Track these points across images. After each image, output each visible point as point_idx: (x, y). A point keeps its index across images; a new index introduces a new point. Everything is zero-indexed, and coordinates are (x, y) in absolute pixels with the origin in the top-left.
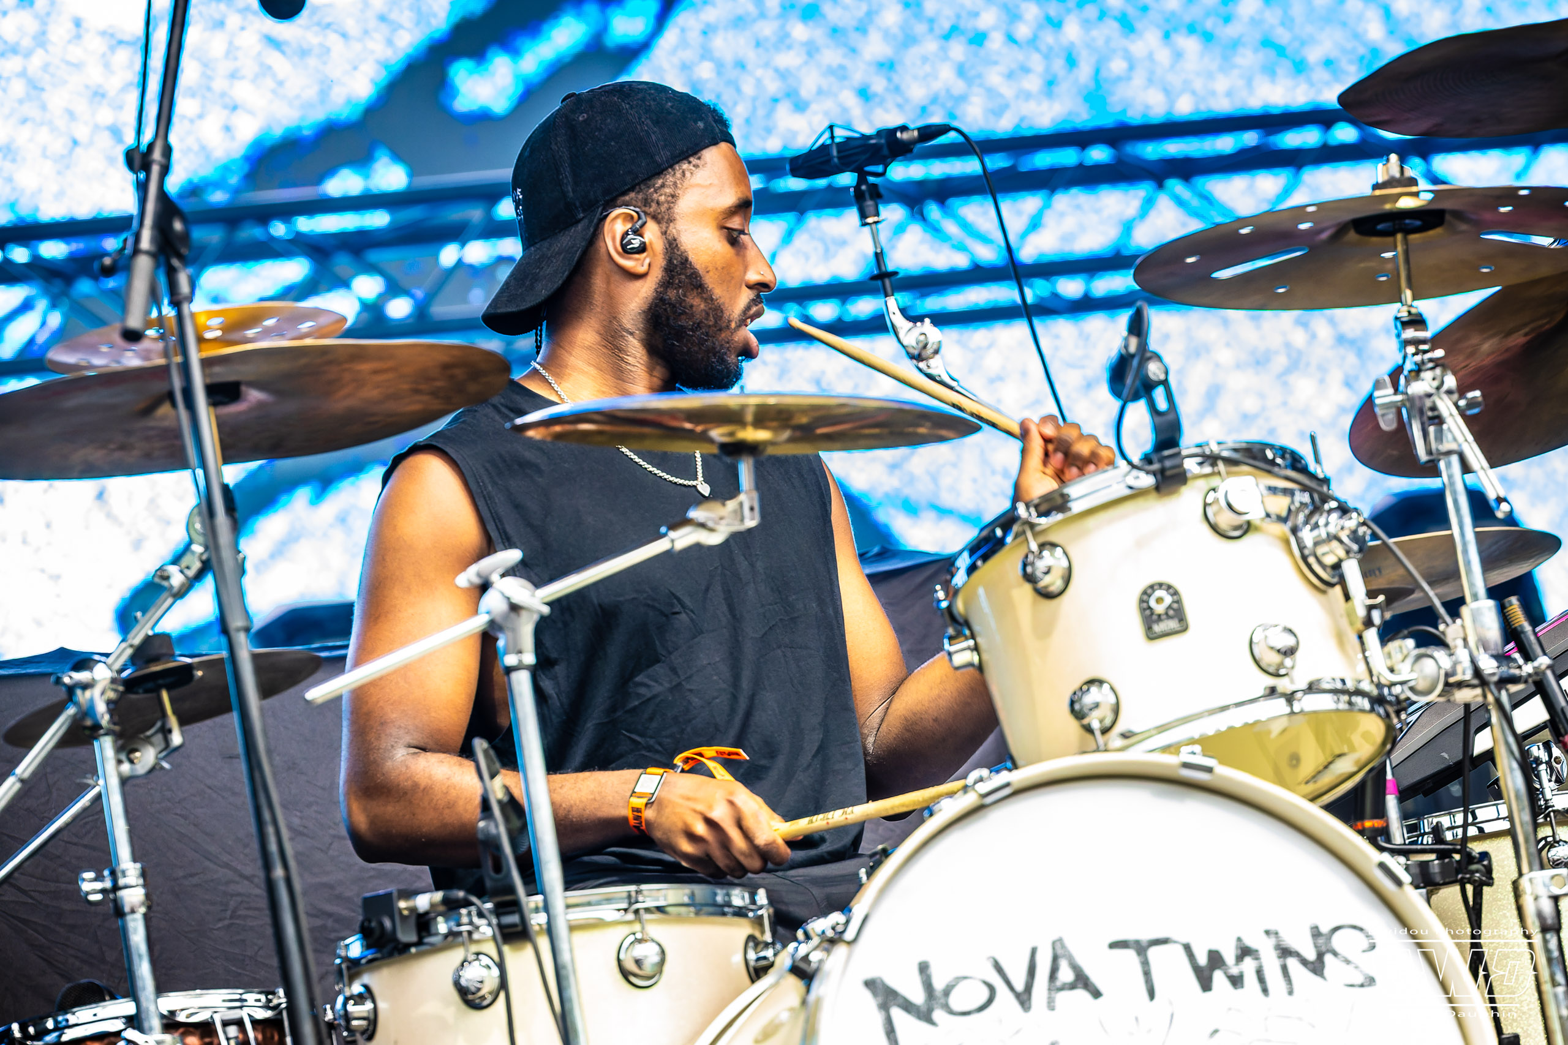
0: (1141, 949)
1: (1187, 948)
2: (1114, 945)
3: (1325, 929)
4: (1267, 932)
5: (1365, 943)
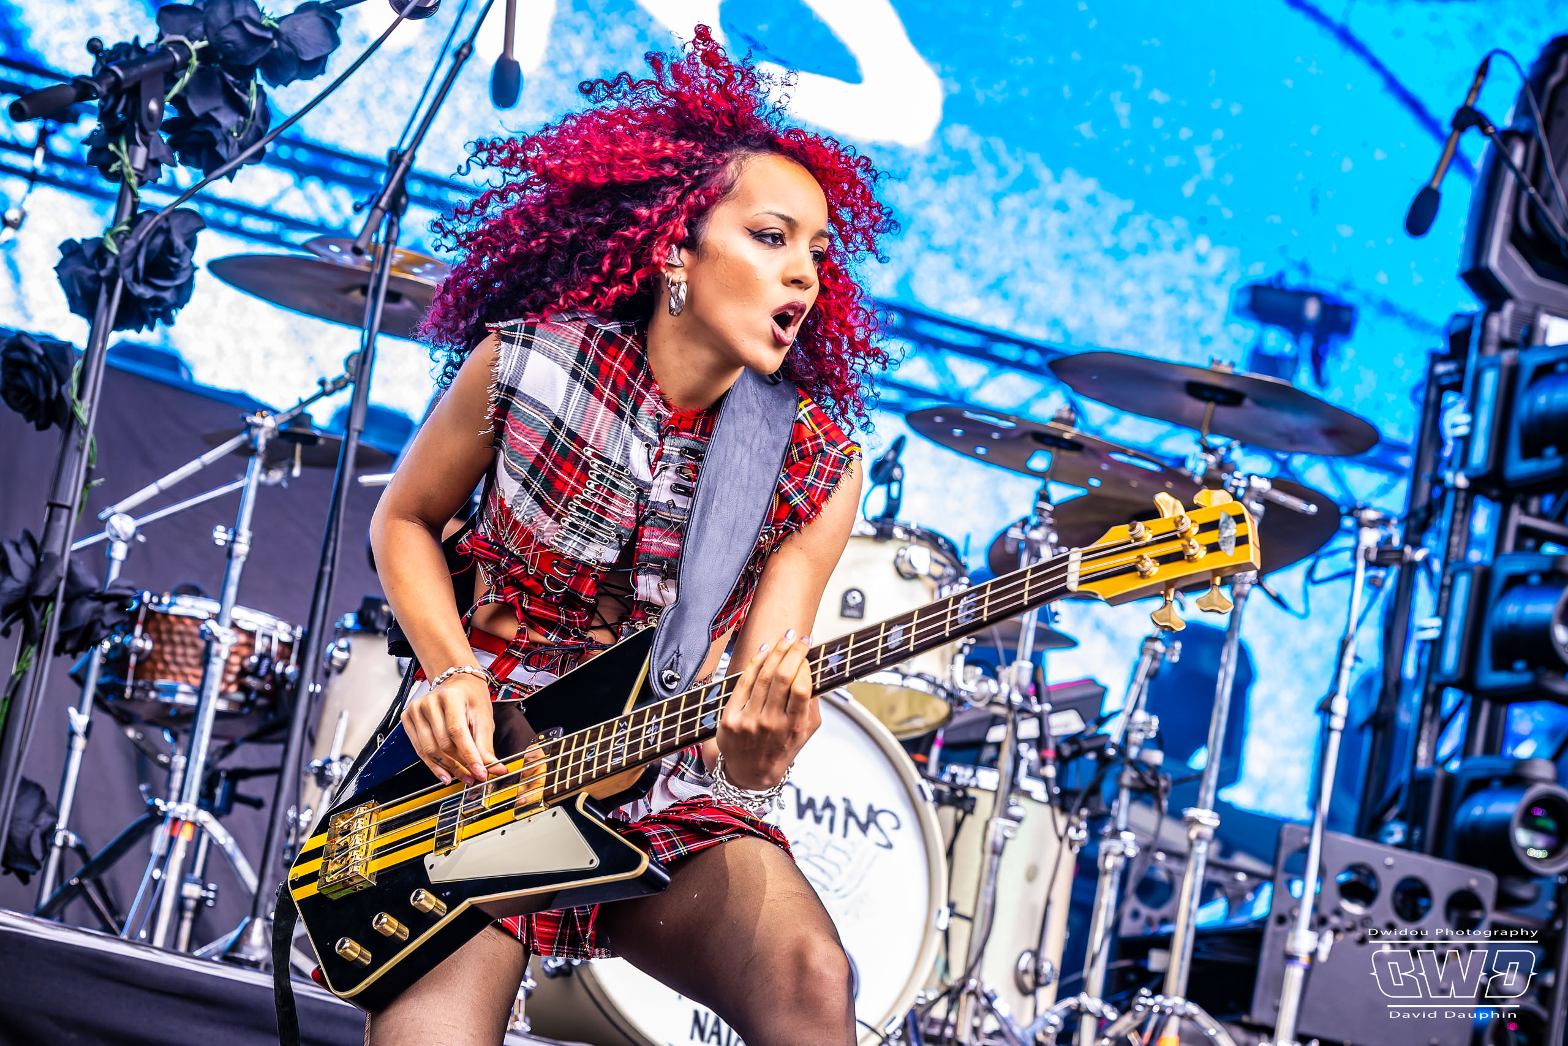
1: (798, 792)
3: (876, 808)
4: (845, 800)
5: (894, 824)
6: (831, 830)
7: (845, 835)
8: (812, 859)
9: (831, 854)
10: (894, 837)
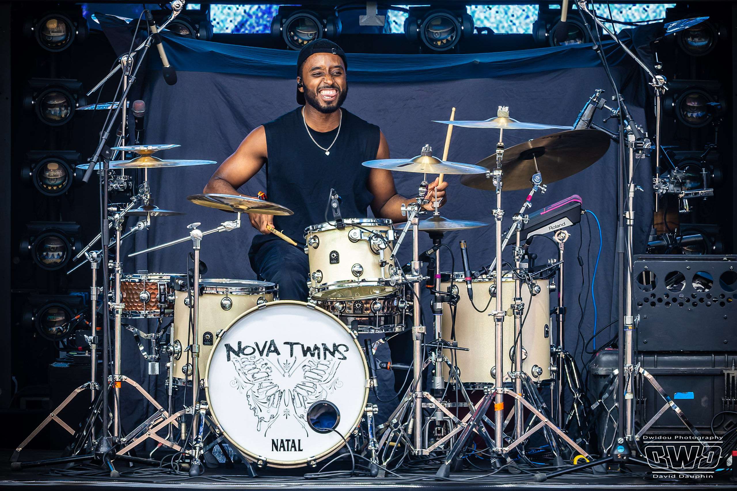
0: (291, 344)
1: (303, 346)
2: (285, 343)
3: (337, 345)
4: (323, 344)
5: (345, 349)
6: (319, 358)
7: (325, 359)
8: (312, 371)
9: (320, 367)
10: (345, 354)
